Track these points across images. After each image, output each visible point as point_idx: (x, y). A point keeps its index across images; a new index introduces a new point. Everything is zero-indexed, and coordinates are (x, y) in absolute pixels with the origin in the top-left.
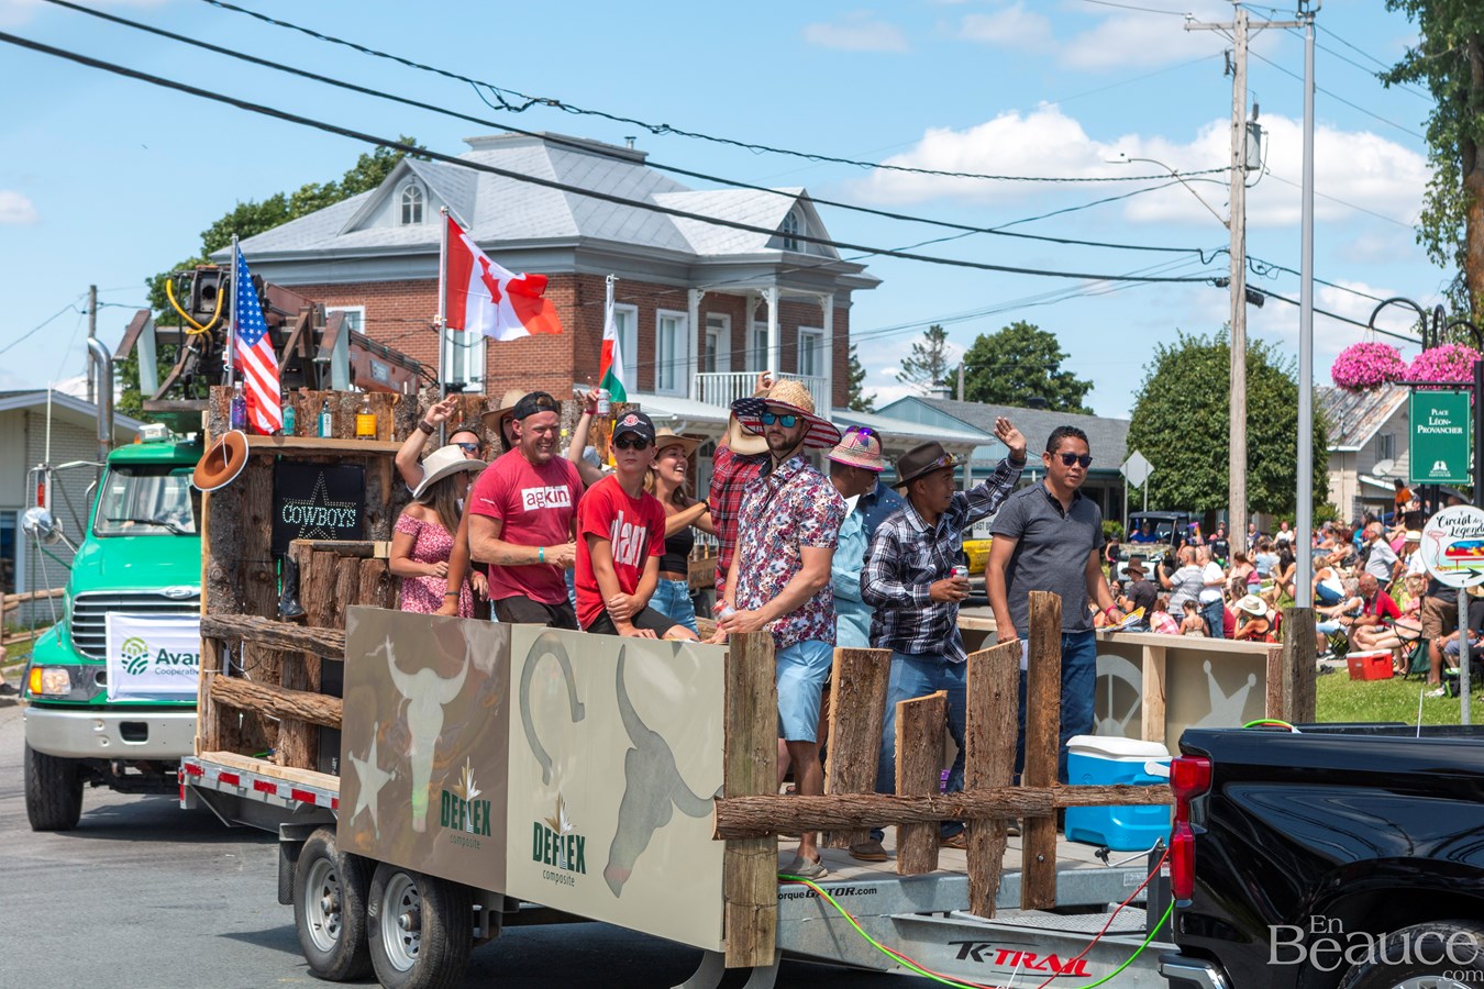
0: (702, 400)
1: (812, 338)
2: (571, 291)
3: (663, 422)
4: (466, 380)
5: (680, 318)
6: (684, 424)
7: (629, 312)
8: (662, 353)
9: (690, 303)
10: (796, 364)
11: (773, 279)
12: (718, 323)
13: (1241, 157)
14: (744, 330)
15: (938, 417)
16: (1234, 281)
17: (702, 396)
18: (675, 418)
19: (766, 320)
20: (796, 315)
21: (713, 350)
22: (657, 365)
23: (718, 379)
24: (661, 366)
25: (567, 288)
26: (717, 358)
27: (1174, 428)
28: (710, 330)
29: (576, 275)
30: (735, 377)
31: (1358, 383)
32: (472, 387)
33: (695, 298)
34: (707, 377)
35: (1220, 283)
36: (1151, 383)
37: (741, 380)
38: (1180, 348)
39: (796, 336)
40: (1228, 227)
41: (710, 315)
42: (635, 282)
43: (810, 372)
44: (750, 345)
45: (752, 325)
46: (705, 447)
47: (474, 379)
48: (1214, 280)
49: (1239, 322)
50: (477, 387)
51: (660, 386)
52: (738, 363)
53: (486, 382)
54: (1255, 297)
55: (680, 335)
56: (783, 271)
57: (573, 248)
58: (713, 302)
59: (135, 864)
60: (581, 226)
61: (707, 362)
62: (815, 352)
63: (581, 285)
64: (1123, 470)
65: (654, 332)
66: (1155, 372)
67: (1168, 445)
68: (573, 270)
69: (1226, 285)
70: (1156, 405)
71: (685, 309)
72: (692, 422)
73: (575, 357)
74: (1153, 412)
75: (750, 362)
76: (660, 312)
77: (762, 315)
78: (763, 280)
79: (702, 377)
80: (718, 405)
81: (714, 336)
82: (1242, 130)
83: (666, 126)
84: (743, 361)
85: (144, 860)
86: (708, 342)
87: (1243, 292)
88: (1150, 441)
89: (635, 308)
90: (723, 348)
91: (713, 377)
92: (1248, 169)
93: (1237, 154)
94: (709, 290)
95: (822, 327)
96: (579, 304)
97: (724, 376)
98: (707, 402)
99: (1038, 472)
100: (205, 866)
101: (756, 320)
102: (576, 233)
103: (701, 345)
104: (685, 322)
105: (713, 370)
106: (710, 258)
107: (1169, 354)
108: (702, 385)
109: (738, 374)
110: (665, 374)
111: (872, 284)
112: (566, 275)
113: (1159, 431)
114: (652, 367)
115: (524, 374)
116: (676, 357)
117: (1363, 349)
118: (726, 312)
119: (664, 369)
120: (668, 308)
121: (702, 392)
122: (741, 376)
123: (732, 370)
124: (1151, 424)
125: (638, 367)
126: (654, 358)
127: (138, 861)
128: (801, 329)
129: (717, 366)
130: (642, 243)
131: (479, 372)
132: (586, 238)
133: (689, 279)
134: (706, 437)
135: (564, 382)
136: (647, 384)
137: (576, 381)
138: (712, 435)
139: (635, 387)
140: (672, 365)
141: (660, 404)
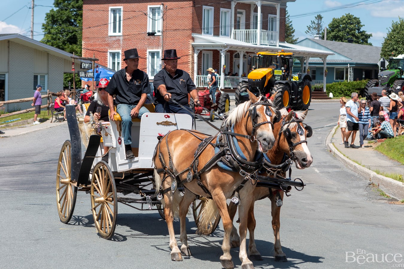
0: (235, 39)
1: (273, 18)
2: (191, 2)
3: (222, 46)
4: (156, 31)
5: (228, 11)
6: (229, 47)
7: (211, 9)
8: (222, 23)
9: (232, 6)
10: (268, 27)
12: (241, 13)
14: (250, 15)
15: (316, 45)
17: (235, 37)
18: (225, 45)
19: (257, 12)
20: (267, 10)
21: (239, 22)
22: (220, 27)
23: (241, 32)
24: (221, 27)
26: (241, 25)
27: (396, 50)
28: (238, 15)
30: (246, 31)
32: (158, 34)
34: (237, 31)
36: (390, 34)
37: (248, 32)
38: (400, 23)
39: (268, 17)
41: (238, 10)
43: (272, 30)
44: (252, 20)
45: (252, 13)
46: (236, 55)
47: (159, 31)
50: (160, 34)
51: (221, 34)
52: (248, 27)
53: (163, 32)
55: (228, 16)
58: (239, 6)
59: (25, 190)
61: (237, 26)
62: (274, 23)
63: (194, 0)
64: (378, 64)
65: (219, 16)
66: (391, 31)
70: (390, 42)
71: (230, 8)
72: (232, 46)
73: (193, 24)
74: (389, 44)
75: (252, 26)
76: (222, 9)
77: (256, 10)
79: (235, 31)
80: (241, 41)
81: (240, 17)
84: (250, 26)
85: (28, 189)
86: (238, 19)
88: (388, 54)
89: (213, 8)
90: (243, 21)
91: (239, 31)
94: (238, 2)
95: (276, 14)
96: (194, 6)
97: (243, 31)
98: (237, 40)
99: (350, 64)
100: (48, 191)
101: (254, 12)
103: (235, 20)
104: (230, 12)
105: (239, 29)
108: (235, 34)
109: (247, 30)
110: (223, 30)
113: (391, 51)
114: (219, 27)
115: (176, 30)
116: (227, 24)
118: (244, 9)
119: (223, 28)
120: (224, 8)
121: (235, 36)
122: (248, 31)
123: (246, 29)
124: (389, 48)
125: (214, 27)
126: (219, 25)
127: (26, 189)
128: (269, 15)
129: (241, 27)
131: (161, 29)
134: (237, 51)
135: (189, 32)
136: (217, 33)
137: (193, 32)
138: (238, 51)
139: (213, 34)
140: (225, 27)
141: (222, 40)
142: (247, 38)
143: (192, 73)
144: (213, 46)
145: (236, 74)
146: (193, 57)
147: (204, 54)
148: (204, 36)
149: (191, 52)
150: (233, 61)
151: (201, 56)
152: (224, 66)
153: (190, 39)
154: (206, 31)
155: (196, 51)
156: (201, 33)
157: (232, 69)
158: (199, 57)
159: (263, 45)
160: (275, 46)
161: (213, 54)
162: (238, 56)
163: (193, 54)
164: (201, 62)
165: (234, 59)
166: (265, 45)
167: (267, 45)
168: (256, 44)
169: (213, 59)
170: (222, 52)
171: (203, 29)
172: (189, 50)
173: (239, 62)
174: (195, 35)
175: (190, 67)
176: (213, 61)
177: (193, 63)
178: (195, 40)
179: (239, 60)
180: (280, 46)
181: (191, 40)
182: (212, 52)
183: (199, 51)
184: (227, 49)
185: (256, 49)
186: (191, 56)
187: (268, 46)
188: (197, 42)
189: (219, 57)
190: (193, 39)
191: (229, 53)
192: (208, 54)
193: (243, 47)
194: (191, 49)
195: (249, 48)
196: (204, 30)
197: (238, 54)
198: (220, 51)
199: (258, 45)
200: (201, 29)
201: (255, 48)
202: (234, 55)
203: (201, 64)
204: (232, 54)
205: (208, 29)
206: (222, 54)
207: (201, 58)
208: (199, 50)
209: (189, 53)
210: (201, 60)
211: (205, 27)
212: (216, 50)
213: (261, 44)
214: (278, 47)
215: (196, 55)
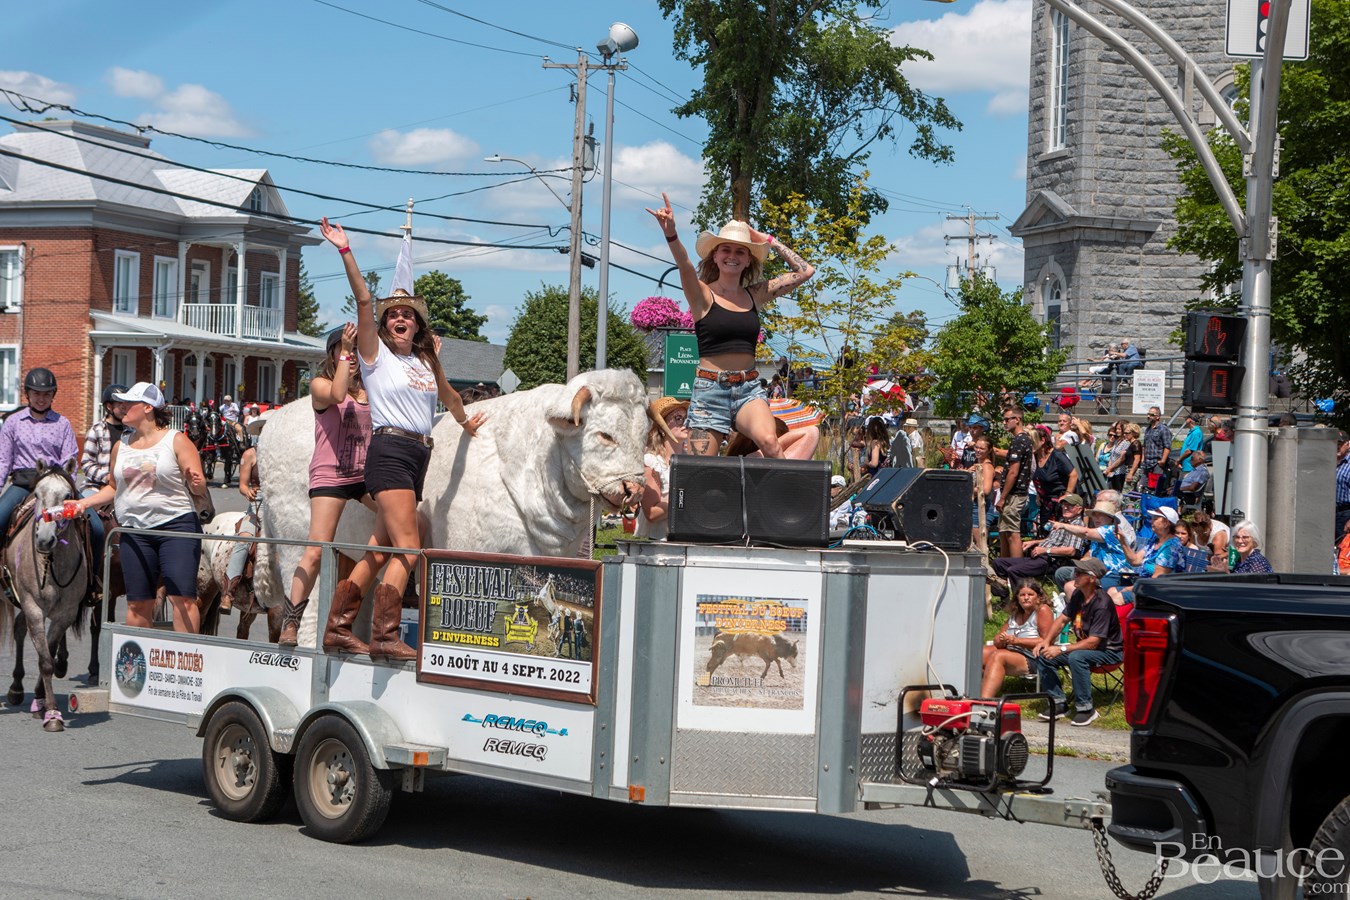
0: (187, 324)
1: (269, 280)
2: (89, 242)
3: (156, 339)
4: (9, 304)
5: (172, 263)
6: (173, 341)
7: (134, 257)
8: (158, 288)
9: (180, 252)
10: (259, 299)
11: (242, 236)
12: (201, 267)
13: (580, 160)
14: (220, 272)
16: (573, 249)
17: (187, 320)
18: (165, 337)
19: (236, 266)
20: (258, 263)
21: (196, 287)
22: (154, 297)
23: (200, 308)
24: (157, 298)
25: (86, 239)
26: (199, 293)
27: (537, 353)
28: (194, 272)
29: (93, 229)
30: (212, 307)
31: (649, 325)
32: (12, 309)
33: (183, 249)
34: (191, 306)
35: (563, 251)
36: (523, 319)
37: (216, 309)
38: (544, 295)
39: (259, 278)
40: (570, 211)
41: (195, 261)
42: (138, 235)
43: (269, 306)
44: (224, 283)
45: (226, 268)
46: (189, 358)
47: (14, 304)
48: (558, 248)
49: (576, 279)
50: (17, 309)
51: (156, 313)
52: (215, 298)
53: (24, 306)
54: (588, 261)
55: (171, 273)
56: (250, 232)
57: (92, 208)
58: (197, 251)
60: (97, 193)
61: (192, 296)
62: (273, 290)
63: (97, 236)
64: (498, 382)
65: (152, 272)
66: (524, 312)
67: (533, 365)
68: (91, 225)
69: (567, 252)
70: (524, 336)
71: (175, 255)
72: (179, 339)
73: (91, 289)
74: (523, 341)
75: (224, 297)
76: (157, 258)
77: (233, 262)
78: (235, 237)
79: (187, 307)
80: (199, 328)
81: (198, 277)
82: (581, 141)
83: (150, 127)
84: (219, 296)
86: (193, 281)
87: (578, 257)
88: (519, 362)
89: (138, 254)
90: (204, 285)
91: (195, 307)
92: (585, 169)
93: (577, 159)
94: (195, 242)
95: (278, 272)
96: (96, 249)
97: (204, 307)
98: (191, 325)
101: (229, 265)
102: (94, 197)
103: (188, 282)
104: (176, 265)
105: (196, 302)
106: (196, 219)
107: (534, 297)
108: (187, 313)
109: (214, 305)
110: (160, 303)
111: (317, 242)
112: (86, 228)
113: (526, 355)
114: (151, 298)
115: (53, 301)
116: (168, 291)
117: (654, 301)
118: (208, 259)
119: (159, 300)
120: (163, 255)
121: (187, 318)
122: (216, 307)
123: (211, 302)
124: (521, 349)
125: (140, 299)
126: (151, 292)
128: (263, 273)
129: (199, 299)
130: (144, 207)
131: (18, 299)
132: (101, 201)
133: (179, 234)
134: (190, 351)
135: (83, 308)
136: (145, 310)
137: (92, 307)
138: (194, 350)
139: (136, 312)
140: (165, 297)
141: (155, 326)
142: (214, 323)
143: (89, 397)
144: (137, 339)
145: (186, 402)
146: (92, 363)
147: (116, 356)
148: (116, 316)
149: (86, 351)
150: (181, 373)
151: (111, 360)
152: (161, 382)
153: (86, 322)
154: (120, 304)
155: (98, 349)
156: (109, 310)
157: (180, 391)
158: (106, 363)
159: (249, 337)
160: (276, 340)
161: (137, 357)
162: (192, 361)
163: (93, 356)
164: (110, 374)
165: (184, 368)
166: (253, 338)
167: (257, 338)
168: (233, 336)
169: (137, 367)
170: (157, 351)
171: (115, 301)
172: (84, 347)
173: (195, 374)
174: (97, 314)
175: (86, 384)
176: (137, 372)
177: (92, 375)
178: (98, 326)
179: (196, 370)
180: (286, 341)
181: (88, 326)
182: (135, 351)
183: (106, 350)
184: (167, 346)
185: (235, 347)
186: (87, 361)
187: (260, 341)
188: (100, 331)
189: (150, 363)
190: (93, 322)
191: (173, 355)
192: (126, 357)
193: (205, 343)
194: (87, 344)
195: (219, 343)
196: (117, 302)
197: (194, 356)
198: (153, 351)
199: (238, 339)
200: (111, 302)
201: (231, 345)
202: (184, 358)
203: (110, 379)
204: (181, 356)
205: (127, 302)
206: (157, 357)
207: (110, 364)
208: (104, 347)
209: (84, 353)
210: (110, 369)
211: (120, 296)
212: (145, 347)
213: (245, 337)
214: (281, 343)
215: (98, 359)
